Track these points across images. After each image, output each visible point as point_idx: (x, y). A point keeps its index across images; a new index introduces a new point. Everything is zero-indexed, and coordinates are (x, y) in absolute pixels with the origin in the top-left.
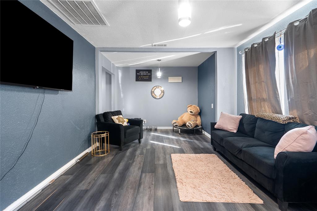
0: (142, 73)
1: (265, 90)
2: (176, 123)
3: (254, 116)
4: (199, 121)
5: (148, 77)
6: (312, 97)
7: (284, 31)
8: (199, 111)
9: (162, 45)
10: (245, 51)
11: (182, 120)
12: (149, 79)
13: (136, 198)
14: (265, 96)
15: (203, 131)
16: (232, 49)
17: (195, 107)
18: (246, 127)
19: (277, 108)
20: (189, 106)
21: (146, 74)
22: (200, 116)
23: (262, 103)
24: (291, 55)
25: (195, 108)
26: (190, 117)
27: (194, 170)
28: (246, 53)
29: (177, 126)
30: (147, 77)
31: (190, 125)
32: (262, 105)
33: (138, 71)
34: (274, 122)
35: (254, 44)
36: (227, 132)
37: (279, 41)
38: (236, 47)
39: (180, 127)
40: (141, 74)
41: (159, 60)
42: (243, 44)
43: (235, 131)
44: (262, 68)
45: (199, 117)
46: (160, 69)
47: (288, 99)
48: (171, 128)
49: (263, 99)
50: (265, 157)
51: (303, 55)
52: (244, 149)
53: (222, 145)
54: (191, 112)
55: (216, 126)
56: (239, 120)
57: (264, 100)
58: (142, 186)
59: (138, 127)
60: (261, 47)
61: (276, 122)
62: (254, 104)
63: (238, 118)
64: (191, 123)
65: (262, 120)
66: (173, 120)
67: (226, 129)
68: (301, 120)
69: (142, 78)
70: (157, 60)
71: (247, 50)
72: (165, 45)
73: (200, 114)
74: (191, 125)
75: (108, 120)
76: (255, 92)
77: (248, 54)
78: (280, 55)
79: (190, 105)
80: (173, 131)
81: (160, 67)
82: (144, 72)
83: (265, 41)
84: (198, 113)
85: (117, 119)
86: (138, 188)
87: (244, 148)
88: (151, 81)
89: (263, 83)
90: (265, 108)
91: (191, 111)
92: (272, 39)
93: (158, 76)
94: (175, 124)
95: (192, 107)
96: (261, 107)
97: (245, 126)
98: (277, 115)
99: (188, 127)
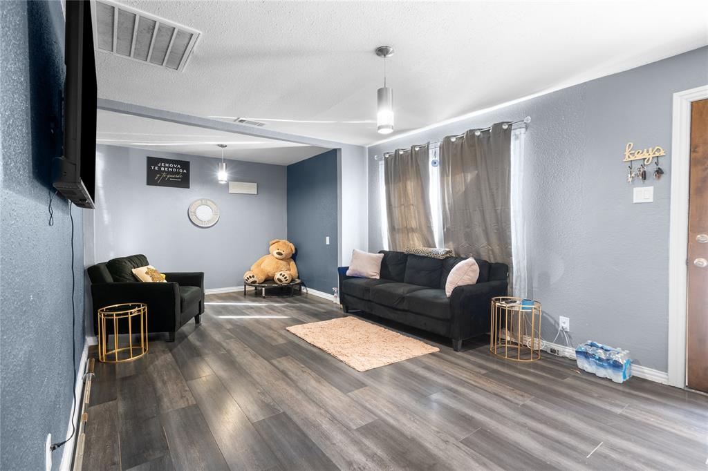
0: (165, 167)
1: (415, 217)
2: (253, 276)
3: (403, 253)
4: (293, 270)
5: (179, 178)
6: (468, 227)
7: (439, 144)
8: (294, 252)
9: (255, 123)
10: (385, 158)
11: (262, 271)
12: (184, 182)
13: (297, 386)
14: (414, 224)
15: (303, 287)
16: (361, 148)
17: (285, 243)
18: (393, 270)
19: (430, 240)
20: (274, 242)
21: (174, 170)
22: (295, 261)
23: (410, 235)
24: (448, 176)
25: (287, 247)
26: (277, 263)
27: (343, 339)
28: (386, 160)
29: (255, 282)
30: (177, 176)
31: (282, 279)
32: (410, 238)
33: (152, 161)
34: (431, 257)
35: (399, 150)
36: (366, 280)
37: (434, 155)
38: (367, 147)
39: (262, 283)
40: (162, 169)
41: (222, 146)
42: (379, 145)
43: (378, 277)
44: (411, 186)
45: (292, 263)
46: (224, 164)
47: (444, 228)
48: (241, 288)
49: (412, 228)
50: (436, 297)
51: (459, 178)
52: (408, 295)
53: (367, 299)
54: (280, 254)
55: (348, 273)
56: (381, 260)
57: (413, 230)
58: (290, 374)
59: (195, 288)
60: (409, 157)
61: (434, 258)
62: (398, 237)
63: (379, 257)
64: (284, 273)
65: (414, 256)
66: (246, 272)
67: (365, 275)
68: (456, 253)
69: (164, 178)
70: (219, 145)
71: (387, 156)
72: (261, 125)
73: (294, 257)
74: (285, 278)
75: (124, 277)
76: (400, 219)
77: (389, 162)
78: (434, 173)
79: (277, 240)
80: (245, 294)
81: (225, 160)
82: (171, 165)
83: (415, 150)
84: (291, 255)
85: (147, 273)
86: (288, 377)
87: (407, 293)
88: (189, 187)
89: (412, 207)
90: (413, 241)
91: (279, 251)
92: (425, 151)
93: (219, 179)
94: (251, 280)
95: (280, 243)
96: (408, 240)
97: (390, 268)
98: (431, 249)
99: (279, 283)
